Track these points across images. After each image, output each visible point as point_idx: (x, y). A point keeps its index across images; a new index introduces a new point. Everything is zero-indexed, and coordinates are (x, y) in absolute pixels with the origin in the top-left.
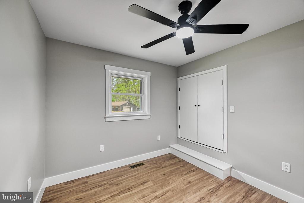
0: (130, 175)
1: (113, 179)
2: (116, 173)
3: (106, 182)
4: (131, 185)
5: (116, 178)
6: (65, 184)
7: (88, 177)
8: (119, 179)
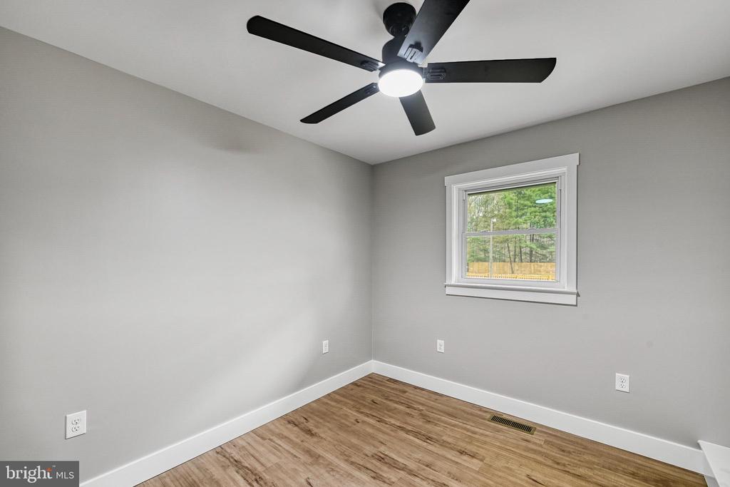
0: (468, 427)
1: (434, 411)
2: (454, 408)
3: (421, 408)
4: (445, 438)
5: (442, 414)
6: (388, 380)
7: (416, 388)
8: (443, 418)
